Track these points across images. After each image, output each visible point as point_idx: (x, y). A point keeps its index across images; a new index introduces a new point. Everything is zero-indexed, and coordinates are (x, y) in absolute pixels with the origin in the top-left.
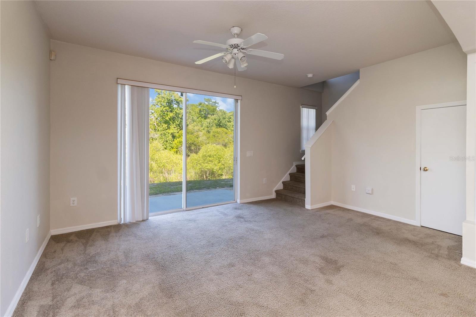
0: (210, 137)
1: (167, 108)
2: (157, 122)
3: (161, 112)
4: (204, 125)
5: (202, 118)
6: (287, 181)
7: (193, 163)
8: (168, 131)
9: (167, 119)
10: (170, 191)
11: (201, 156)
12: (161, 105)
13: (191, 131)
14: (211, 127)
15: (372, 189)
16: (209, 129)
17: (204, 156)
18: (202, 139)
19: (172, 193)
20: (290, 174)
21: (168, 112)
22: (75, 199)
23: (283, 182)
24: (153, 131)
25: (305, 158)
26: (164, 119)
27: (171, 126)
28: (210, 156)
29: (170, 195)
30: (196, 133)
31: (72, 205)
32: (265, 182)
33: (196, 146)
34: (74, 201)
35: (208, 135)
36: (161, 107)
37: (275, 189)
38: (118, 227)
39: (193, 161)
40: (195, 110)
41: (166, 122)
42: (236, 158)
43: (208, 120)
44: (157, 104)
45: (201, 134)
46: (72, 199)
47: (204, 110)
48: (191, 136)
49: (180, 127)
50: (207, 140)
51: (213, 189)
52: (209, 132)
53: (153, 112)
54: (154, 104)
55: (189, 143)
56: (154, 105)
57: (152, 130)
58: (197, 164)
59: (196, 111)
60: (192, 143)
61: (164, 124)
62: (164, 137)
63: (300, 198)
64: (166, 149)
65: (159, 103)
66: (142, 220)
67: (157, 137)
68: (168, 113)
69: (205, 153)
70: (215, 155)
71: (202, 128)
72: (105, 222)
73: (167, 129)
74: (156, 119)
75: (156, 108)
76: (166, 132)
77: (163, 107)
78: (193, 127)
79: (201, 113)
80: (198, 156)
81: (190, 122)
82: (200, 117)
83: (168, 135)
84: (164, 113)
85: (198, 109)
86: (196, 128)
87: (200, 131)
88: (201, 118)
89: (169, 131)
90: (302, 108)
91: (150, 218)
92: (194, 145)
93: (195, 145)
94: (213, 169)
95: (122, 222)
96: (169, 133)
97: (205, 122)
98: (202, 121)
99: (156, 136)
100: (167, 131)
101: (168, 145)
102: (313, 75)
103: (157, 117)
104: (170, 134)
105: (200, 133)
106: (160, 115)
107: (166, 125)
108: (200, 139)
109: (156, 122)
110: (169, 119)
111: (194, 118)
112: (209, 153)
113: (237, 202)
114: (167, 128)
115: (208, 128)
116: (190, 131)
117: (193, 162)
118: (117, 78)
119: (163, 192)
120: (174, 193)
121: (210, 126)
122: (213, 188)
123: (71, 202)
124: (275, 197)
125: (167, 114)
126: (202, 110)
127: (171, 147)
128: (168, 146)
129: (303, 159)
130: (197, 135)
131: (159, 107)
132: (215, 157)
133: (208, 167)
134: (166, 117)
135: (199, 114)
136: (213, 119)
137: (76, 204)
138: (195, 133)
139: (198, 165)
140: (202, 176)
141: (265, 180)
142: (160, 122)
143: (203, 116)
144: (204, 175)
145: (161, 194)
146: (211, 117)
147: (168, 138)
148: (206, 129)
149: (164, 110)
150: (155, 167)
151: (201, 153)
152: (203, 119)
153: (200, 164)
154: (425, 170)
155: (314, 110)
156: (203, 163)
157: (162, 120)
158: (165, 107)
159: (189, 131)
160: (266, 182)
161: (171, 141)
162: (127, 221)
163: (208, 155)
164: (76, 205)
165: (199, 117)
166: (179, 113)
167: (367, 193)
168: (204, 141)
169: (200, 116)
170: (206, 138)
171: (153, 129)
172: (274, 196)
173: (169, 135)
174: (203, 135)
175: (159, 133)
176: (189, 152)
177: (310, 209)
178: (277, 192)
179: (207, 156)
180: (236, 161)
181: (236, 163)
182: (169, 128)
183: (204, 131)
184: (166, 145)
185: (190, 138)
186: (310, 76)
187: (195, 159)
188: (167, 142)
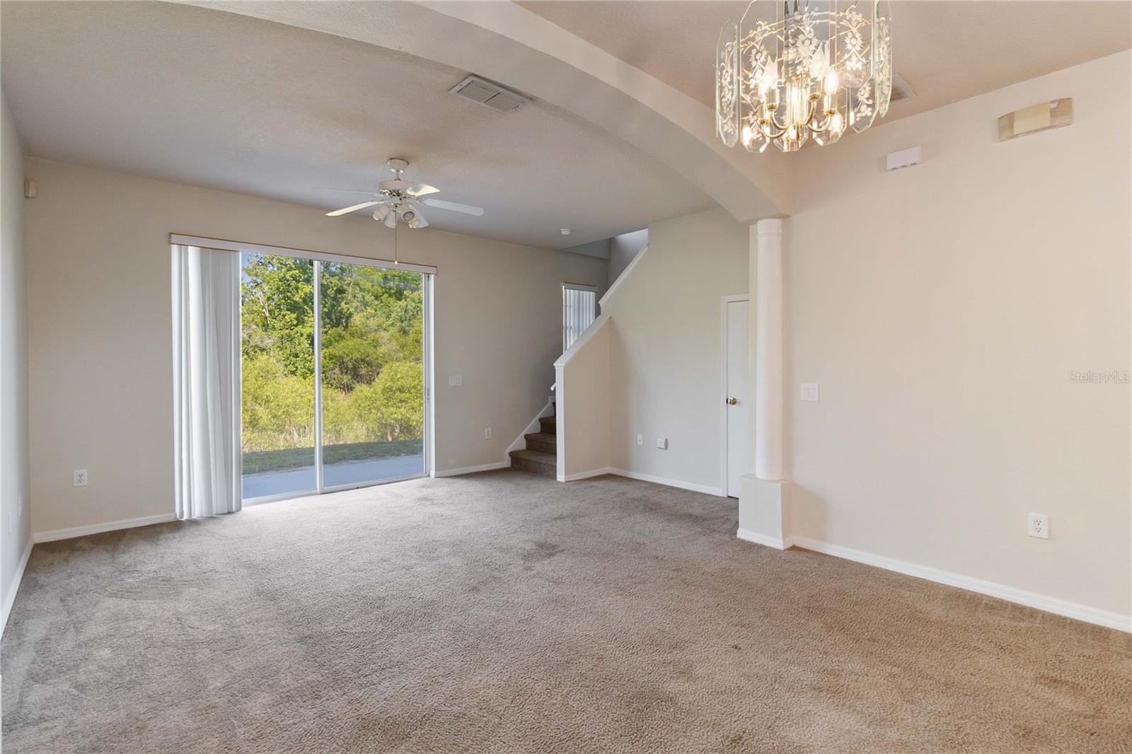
0: (409, 344)
1: (297, 271)
2: (271, 306)
3: (280, 283)
4: (393, 315)
5: (390, 296)
6: (533, 434)
7: (361, 408)
8: (299, 328)
9: (297, 300)
10: (294, 465)
11: (379, 391)
12: (282, 264)
13: (360, 329)
14: (410, 320)
15: (666, 440)
16: (404, 325)
17: (388, 391)
18: (388, 350)
19: (299, 468)
20: (540, 420)
21: (299, 282)
22: (85, 472)
23: (527, 437)
24: (260, 331)
25: (555, 389)
26: (289, 298)
27: (306, 318)
28: (401, 390)
29: (294, 471)
30: (373, 334)
31: (76, 484)
32: (488, 436)
33: (372, 366)
34: (80, 476)
35: (403, 340)
36: (282, 268)
37: (509, 450)
38: (176, 526)
39: (360, 402)
40: (372, 277)
41: (294, 307)
42: (428, 390)
43: (402, 303)
44: (269, 263)
45: (384, 336)
46: (77, 472)
47: (394, 276)
48: (359, 341)
49: (332, 320)
50: (399, 351)
51: (393, 457)
52: (405, 332)
53: (259, 281)
54: (262, 261)
55: (355, 358)
56: (263, 264)
57: (258, 326)
58: (370, 409)
59: (376, 280)
60: (362, 360)
61: (289, 313)
62: (288, 344)
63: (549, 463)
64: (293, 373)
65: (275, 260)
66: (226, 512)
67: (270, 345)
68: (299, 285)
69: (389, 384)
70: (414, 387)
71: (390, 322)
72: (148, 517)
73: (296, 326)
74: (268, 298)
75: (268, 272)
76: (292, 333)
77: (284, 269)
78: (364, 320)
79: (388, 284)
80: (372, 389)
81: (357, 308)
82: (386, 295)
83: (299, 340)
84: (289, 285)
85: (380, 274)
86: (373, 323)
87: (385, 329)
88: (387, 298)
89: (303, 331)
90: (565, 289)
91: (243, 509)
92: (366, 365)
93: (368, 364)
94: (409, 419)
95: (185, 517)
96: (302, 335)
97: (396, 308)
98: (389, 303)
99: (268, 342)
100: (296, 329)
101: (300, 365)
102: (572, 231)
103: (269, 294)
104: (305, 336)
105: (383, 334)
106: (278, 289)
107: (294, 316)
108: (382, 350)
109: (266, 307)
110: (301, 300)
111: (366, 298)
112: (399, 383)
113: (431, 475)
114: (295, 322)
115: (402, 322)
116: (356, 330)
117: (360, 405)
118: (171, 233)
119: (279, 467)
120: (304, 468)
121: (408, 317)
122: (392, 455)
123: (76, 478)
124: (510, 466)
125: (297, 288)
126: (389, 277)
127: (309, 370)
128: (299, 367)
129: (552, 389)
130: (373, 341)
131: (276, 269)
132: (412, 391)
133: (396, 416)
134: (294, 296)
135: (383, 288)
136: (417, 301)
137: (85, 481)
138: (369, 336)
139: (373, 411)
140: (384, 436)
141: (488, 432)
142: (278, 306)
143: (393, 291)
144: (389, 433)
145: (272, 470)
146: (411, 296)
147: (298, 348)
148: (398, 324)
149: (288, 277)
150: (264, 417)
151: (380, 383)
152: (392, 300)
153: (378, 409)
154: (734, 402)
155: (591, 293)
156: (386, 406)
157: (283, 301)
158: (290, 269)
159: (354, 328)
160: (490, 436)
161: (306, 356)
162: (194, 515)
163: (397, 386)
164: (86, 484)
165: (383, 293)
166: (328, 284)
167: (659, 448)
168: (392, 354)
169: (386, 292)
170: (399, 347)
171: (260, 324)
172: (506, 463)
173: (302, 339)
174: (388, 340)
175: (276, 334)
176: (355, 381)
177: (563, 481)
178: (513, 455)
179: (394, 389)
180: (428, 394)
181: (428, 399)
182: (303, 322)
183: (392, 330)
184: (294, 364)
185: (357, 347)
186: (565, 232)
187: (366, 398)
188: (296, 356)
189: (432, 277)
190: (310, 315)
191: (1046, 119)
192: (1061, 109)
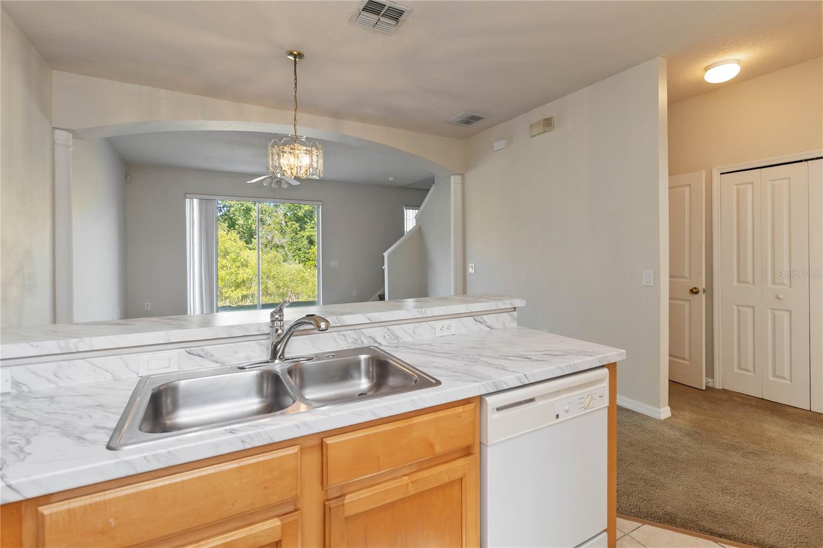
22: (149, 304)
25: (384, 268)
27: (306, 226)
31: (146, 309)
41: (299, 220)
42: (319, 269)
83: (302, 240)
90: (406, 209)
96: (303, 237)
100: (300, 233)
106: (287, 208)
107: (299, 224)
109: (283, 220)
114: (299, 229)
118: (186, 193)
123: (146, 306)
134: (298, 212)
137: (149, 308)
141: (355, 293)
142: (290, 219)
147: (301, 245)
157: (293, 216)
182: (305, 229)
186: (391, 179)
188: (300, 250)
189: (320, 207)
190: (308, 224)
191: (541, 129)
192: (548, 123)
